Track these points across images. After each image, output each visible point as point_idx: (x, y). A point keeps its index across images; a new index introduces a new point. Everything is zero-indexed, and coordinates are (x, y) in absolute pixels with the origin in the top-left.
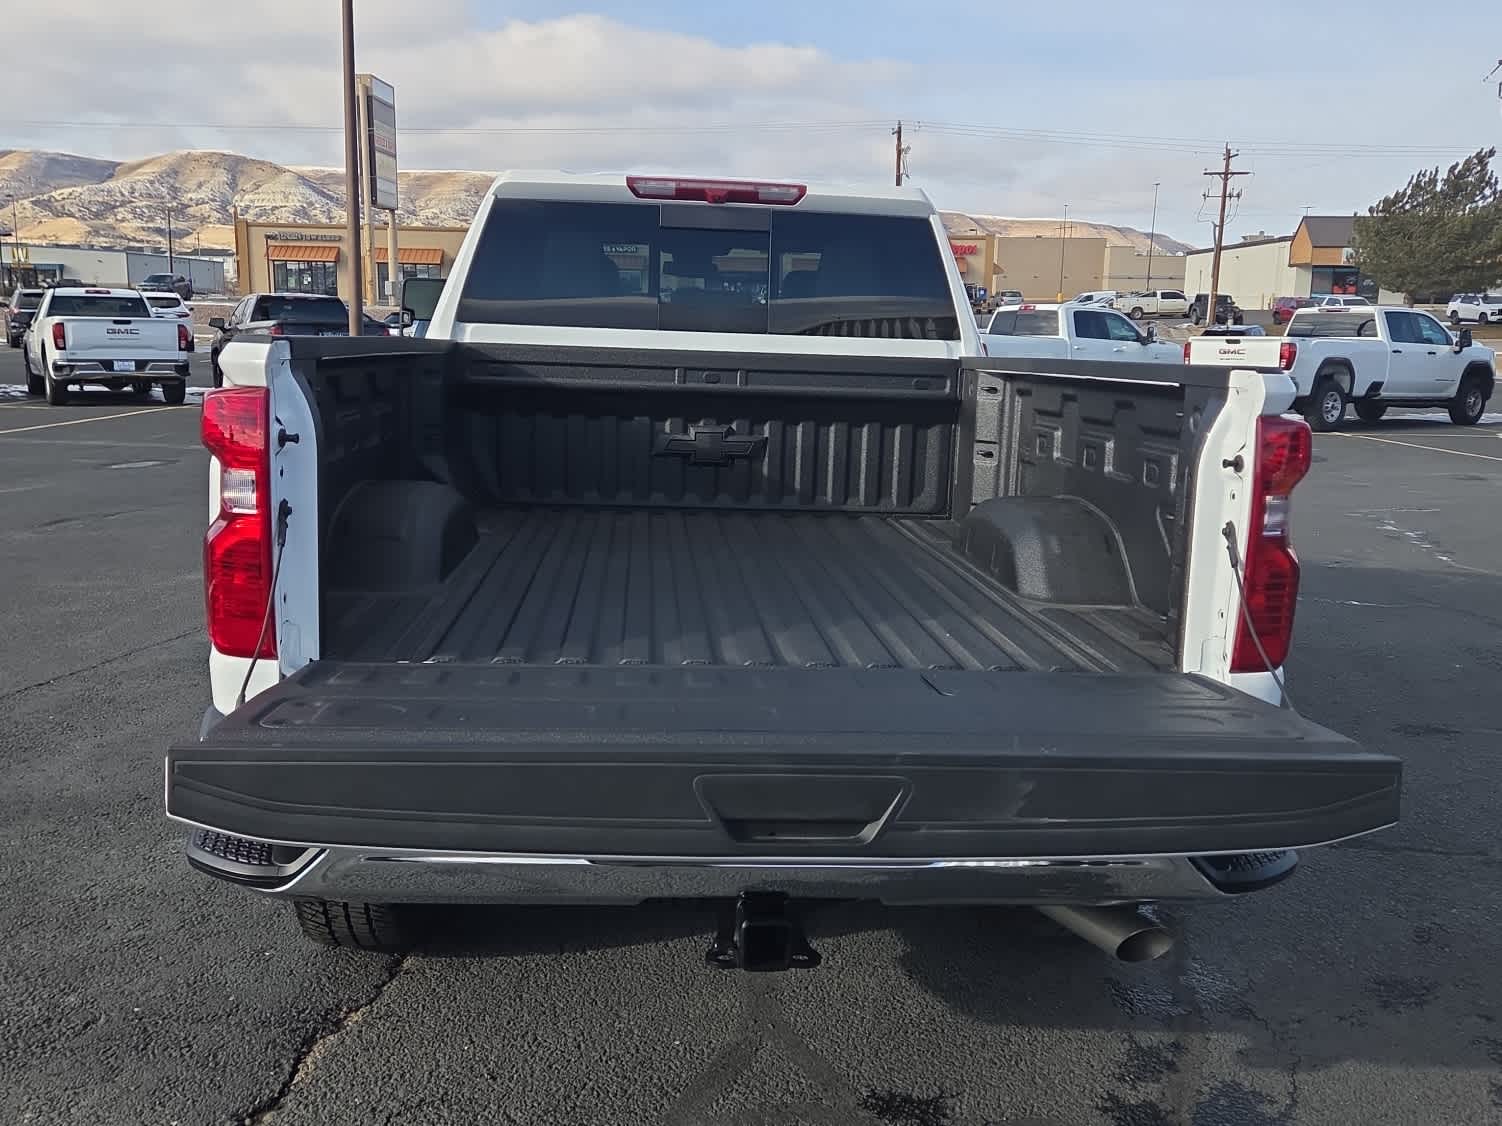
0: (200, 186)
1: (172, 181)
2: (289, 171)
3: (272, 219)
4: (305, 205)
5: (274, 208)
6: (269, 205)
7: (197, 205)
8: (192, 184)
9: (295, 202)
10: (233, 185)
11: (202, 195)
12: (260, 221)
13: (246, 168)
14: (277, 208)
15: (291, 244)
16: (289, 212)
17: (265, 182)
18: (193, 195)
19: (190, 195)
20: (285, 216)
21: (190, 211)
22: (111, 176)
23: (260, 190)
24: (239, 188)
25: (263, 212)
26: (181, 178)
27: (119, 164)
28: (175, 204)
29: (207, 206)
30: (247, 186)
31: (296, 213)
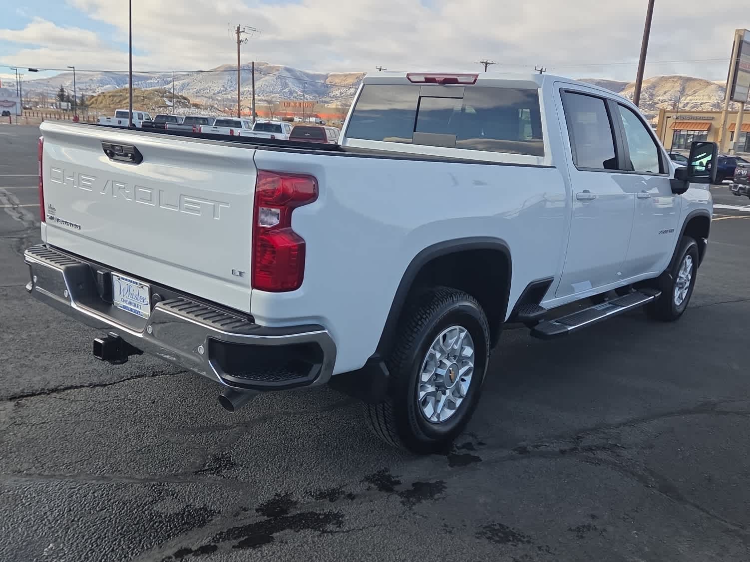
0: (665, 93)
1: (651, 91)
2: (714, 84)
3: (700, 109)
4: (719, 102)
5: (702, 104)
6: (699, 102)
7: (662, 102)
8: (661, 92)
9: (714, 100)
10: (682, 92)
11: (665, 97)
12: (693, 110)
13: (692, 84)
14: (703, 103)
15: (685, 121)
16: (710, 105)
17: (700, 90)
18: (661, 98)
19: (659, 98)
20: (707, 108)
21: (657, 106)
22: (623, 89)
23: (696, 94)
24: (685, 94)
25: (696, 105)
26: (656, 89)
27: (628, 84)
28: (651, 102)
29: (667, 103)
30: (690, 93)
31: (714, 106)
